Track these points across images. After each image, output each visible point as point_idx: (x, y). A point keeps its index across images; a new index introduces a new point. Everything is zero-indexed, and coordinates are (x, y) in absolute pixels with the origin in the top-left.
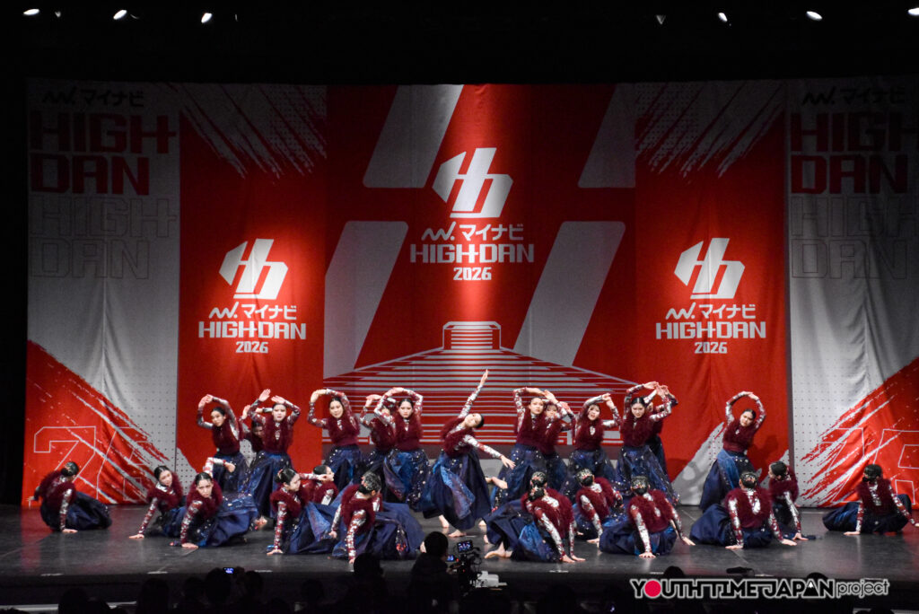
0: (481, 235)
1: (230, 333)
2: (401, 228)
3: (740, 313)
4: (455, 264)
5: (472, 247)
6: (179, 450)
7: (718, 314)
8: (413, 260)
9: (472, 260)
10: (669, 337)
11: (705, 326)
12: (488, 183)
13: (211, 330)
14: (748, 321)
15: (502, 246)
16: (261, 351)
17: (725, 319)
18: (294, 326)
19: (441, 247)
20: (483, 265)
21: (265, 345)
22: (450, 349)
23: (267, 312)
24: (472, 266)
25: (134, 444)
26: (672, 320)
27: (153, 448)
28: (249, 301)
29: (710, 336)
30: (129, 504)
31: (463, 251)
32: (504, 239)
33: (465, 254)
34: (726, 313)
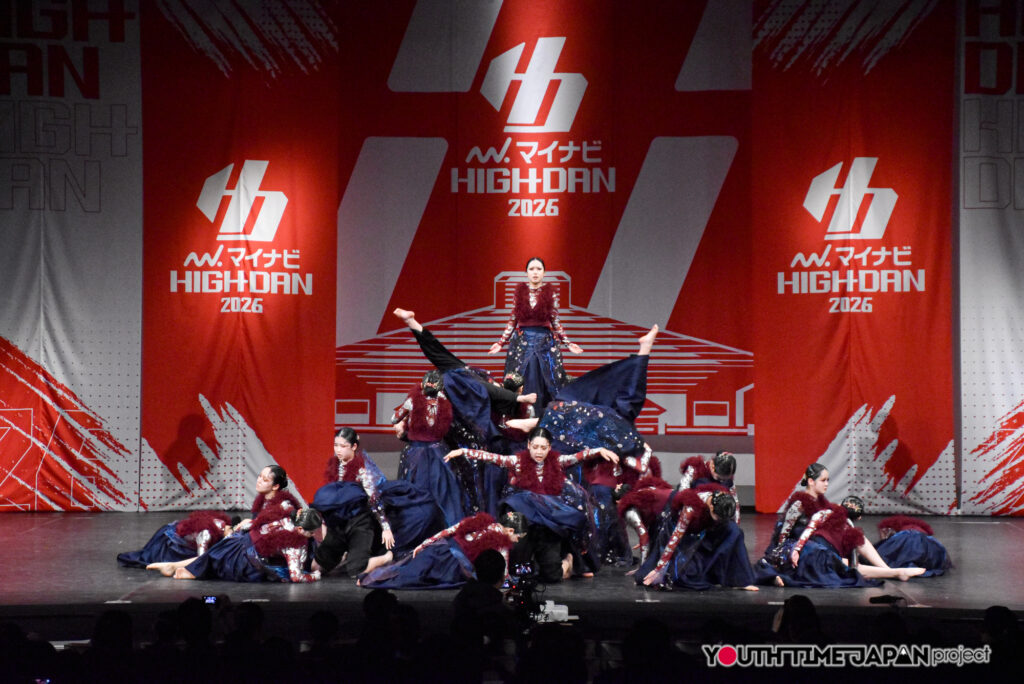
0: (545, 156)
1: (212, 286)
2: (439, 147)
3: (889, 259)
4: (510, 195)
5: (533, 172)
6: (144, 441)
7: (861, 259)
8: (455, 189)
9: (532, 189)
10: (795, 290)
11: (843, 276)
12: (554, 86)
13: (188, 282)
14: (901, 269)
15: (572, 171)
16: (254, 310)
17: (870, 266)
18: (296, 277)
19: (491, 172)
20: (547, 197)
21: (259, 303)
22: (503, 307)
23: (260, 258)
24: (532, 197)
25: (85, 433)
26: (799, 268)
27: (111, 438)
28: (236, 244)
29: (850, 289)
30: (79, 511)
31: (521, 177)
32: (576, 161)
33: (524, 181)
34: (871, 259)
